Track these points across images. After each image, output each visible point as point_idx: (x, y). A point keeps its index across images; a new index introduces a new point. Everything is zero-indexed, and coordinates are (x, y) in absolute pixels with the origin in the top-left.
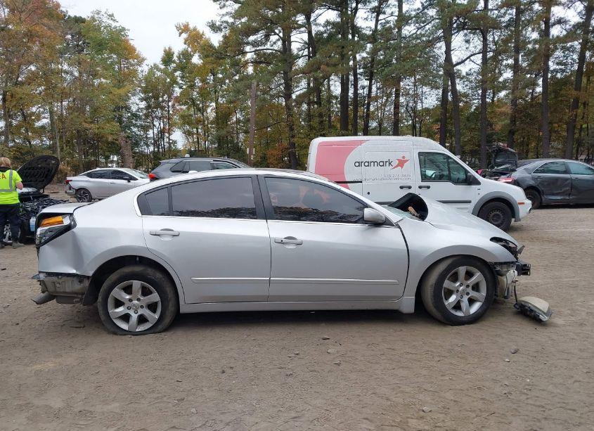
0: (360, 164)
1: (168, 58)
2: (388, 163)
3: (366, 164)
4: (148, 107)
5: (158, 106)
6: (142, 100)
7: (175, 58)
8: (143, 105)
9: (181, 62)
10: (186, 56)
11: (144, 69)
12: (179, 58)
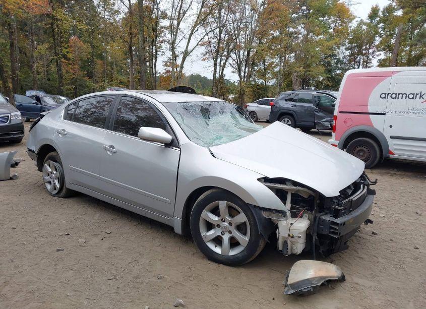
0: (385, 96)
1: (374, 13)
2: (418, 96)
3: (394, 96)
4: (352, 55)
5: (360, 53)
6: (347, 49)
7: (380, 14)
8: (347, 53)
9: (384, 16)
10: (390, 9)
11: (353, 25)
12: (383, 12)
